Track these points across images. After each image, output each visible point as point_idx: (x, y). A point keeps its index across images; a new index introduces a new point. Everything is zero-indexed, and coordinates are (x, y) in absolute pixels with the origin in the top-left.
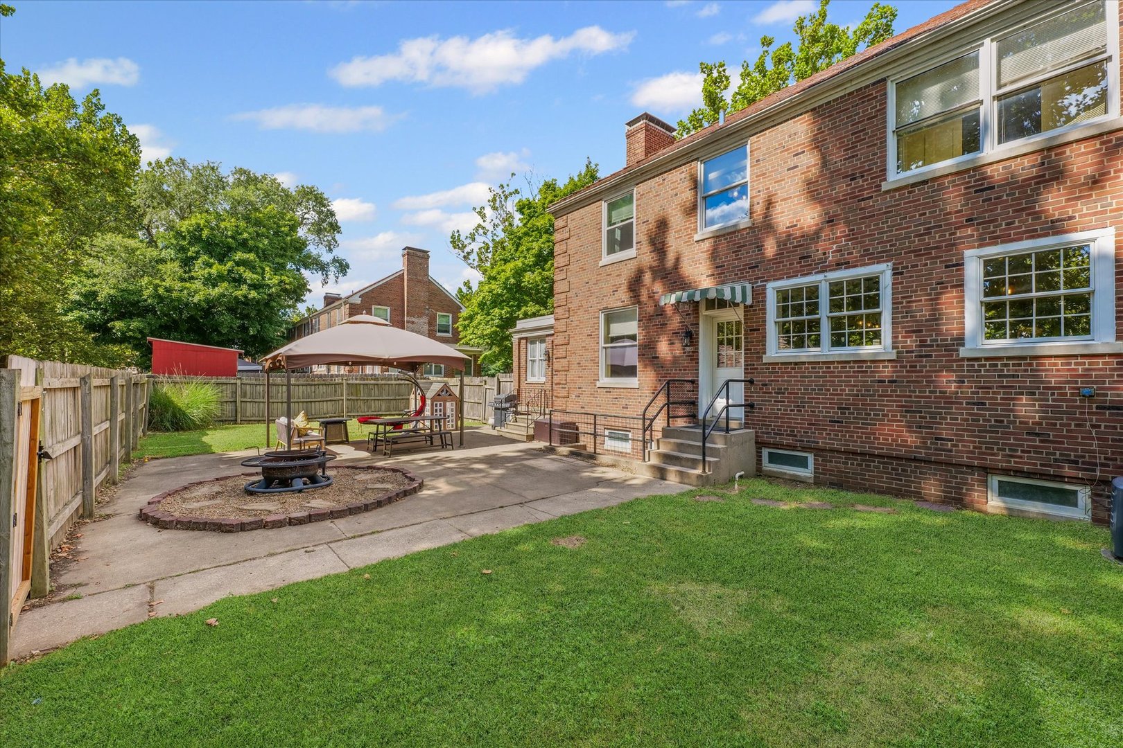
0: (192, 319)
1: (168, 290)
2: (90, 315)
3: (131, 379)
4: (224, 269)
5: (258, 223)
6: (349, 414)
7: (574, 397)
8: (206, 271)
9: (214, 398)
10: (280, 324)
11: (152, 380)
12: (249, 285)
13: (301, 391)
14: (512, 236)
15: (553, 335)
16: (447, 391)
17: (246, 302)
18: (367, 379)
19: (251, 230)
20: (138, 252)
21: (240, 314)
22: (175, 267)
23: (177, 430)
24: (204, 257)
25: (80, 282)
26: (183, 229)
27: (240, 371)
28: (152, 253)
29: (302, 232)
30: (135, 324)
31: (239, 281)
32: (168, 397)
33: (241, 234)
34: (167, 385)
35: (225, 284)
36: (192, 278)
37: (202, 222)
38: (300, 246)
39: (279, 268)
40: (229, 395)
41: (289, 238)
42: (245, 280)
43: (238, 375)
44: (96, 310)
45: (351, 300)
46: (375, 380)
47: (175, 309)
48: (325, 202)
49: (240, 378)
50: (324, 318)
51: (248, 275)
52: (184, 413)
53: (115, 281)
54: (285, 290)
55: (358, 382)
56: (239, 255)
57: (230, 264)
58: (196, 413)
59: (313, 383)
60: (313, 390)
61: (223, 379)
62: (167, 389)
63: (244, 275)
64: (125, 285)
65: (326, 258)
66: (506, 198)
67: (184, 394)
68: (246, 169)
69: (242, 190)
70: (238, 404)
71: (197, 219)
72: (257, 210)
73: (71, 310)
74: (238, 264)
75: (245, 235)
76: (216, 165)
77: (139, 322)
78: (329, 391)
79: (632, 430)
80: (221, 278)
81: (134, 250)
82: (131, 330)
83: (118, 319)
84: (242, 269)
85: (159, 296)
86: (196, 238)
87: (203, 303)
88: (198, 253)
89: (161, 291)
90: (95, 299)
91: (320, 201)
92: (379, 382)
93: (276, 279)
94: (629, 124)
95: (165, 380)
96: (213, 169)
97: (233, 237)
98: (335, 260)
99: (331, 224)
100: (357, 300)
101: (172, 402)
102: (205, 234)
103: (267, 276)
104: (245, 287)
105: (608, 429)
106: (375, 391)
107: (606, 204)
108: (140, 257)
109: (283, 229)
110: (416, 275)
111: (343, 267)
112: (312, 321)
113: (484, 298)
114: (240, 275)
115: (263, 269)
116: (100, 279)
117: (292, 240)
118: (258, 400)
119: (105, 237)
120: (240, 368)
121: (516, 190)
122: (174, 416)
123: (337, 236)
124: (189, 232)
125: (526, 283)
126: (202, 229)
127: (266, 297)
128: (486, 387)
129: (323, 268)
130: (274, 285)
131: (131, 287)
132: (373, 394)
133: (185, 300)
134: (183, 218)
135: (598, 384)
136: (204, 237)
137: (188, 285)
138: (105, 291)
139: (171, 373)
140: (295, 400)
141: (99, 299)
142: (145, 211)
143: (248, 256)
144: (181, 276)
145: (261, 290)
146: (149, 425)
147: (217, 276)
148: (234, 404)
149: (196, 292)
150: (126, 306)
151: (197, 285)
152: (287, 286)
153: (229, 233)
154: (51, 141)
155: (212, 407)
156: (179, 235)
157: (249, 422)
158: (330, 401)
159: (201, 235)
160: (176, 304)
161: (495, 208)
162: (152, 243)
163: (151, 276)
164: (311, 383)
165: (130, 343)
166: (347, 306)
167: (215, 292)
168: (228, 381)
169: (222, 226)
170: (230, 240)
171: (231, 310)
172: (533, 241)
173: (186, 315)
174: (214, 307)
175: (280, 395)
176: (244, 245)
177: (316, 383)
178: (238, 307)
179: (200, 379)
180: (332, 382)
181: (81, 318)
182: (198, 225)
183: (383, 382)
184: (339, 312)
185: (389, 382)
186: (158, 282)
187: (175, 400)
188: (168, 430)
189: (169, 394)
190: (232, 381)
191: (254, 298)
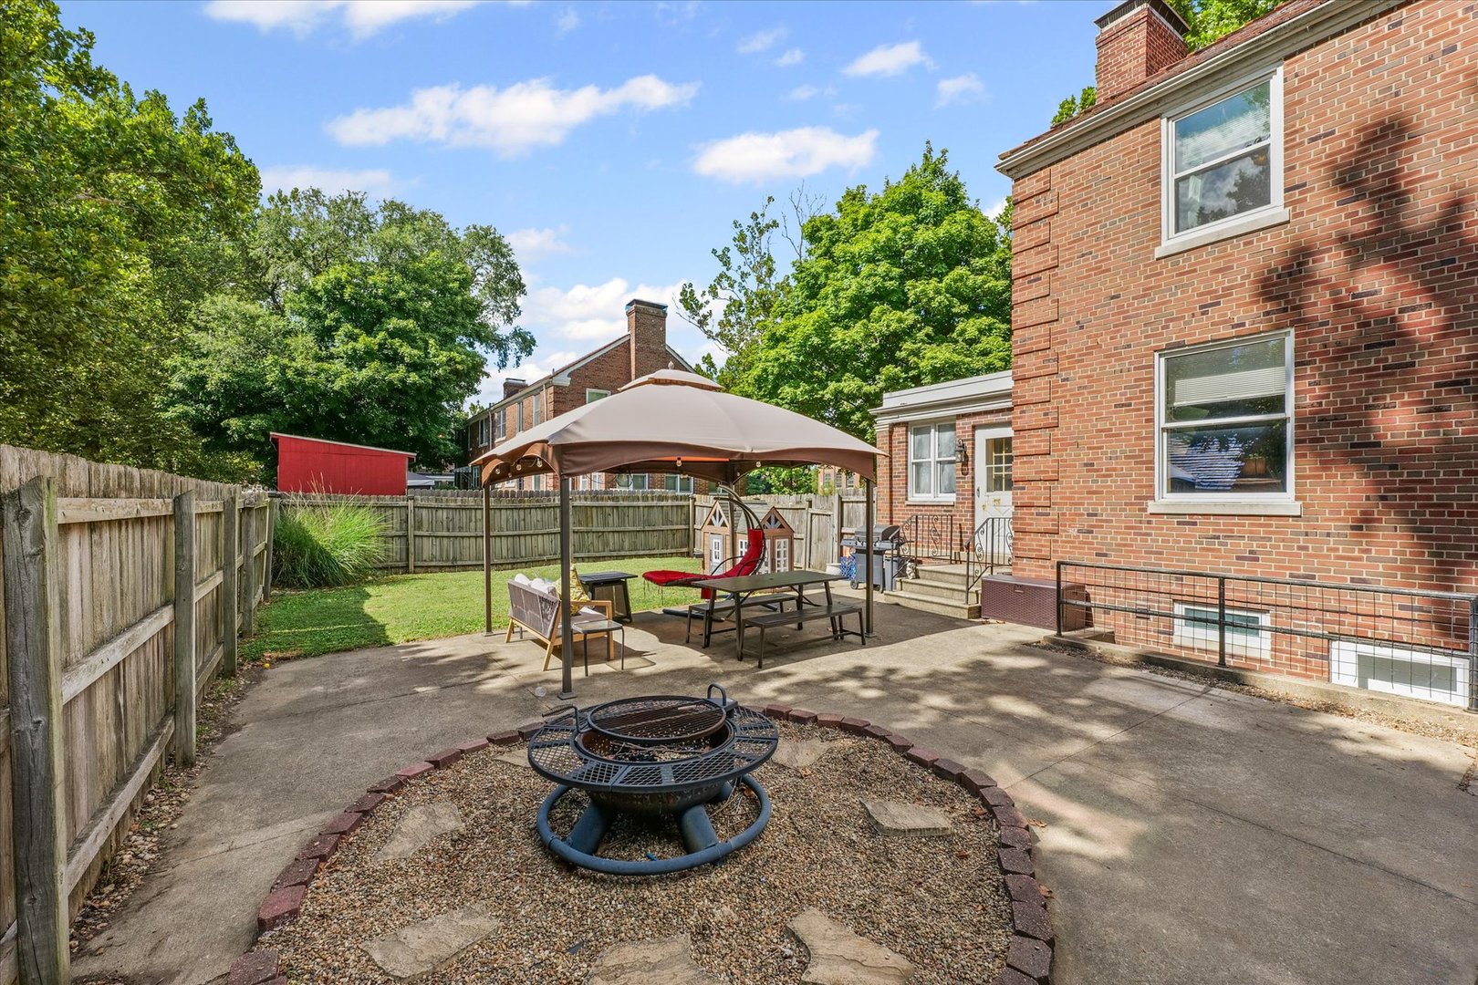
0: (332, 414)
1: (301, 373)
2: (197, 410)
3: (233, 500)
4: (374, 342)
5: (418, 277)
6: (577, 555)
7: (1073, 532)
8: (350, 346)
9: (374, 531)
10: (446, 422)
11: (277, 501)
12: (408, 365)
13: (504, 517)
14: (803, 275)
15: (1011, 409)
16: (776, 520)
17: (403, 390)
18: (602, 499)
19: (407, 287)
20: (259, 322)
21: (395, 407)
22: (309, 339)
23: (318, 586)
24: (347, 327)
25: (184, 364)
26: (318, 288)
27: (409, 487)
28: (277, 323)
29: (474, 292)
30: (256, 422)
31: (393, 359)
32: (304, 531)
33: (396, 293)
34: (302, 510)
35: (376, 364)
36: (331, 357)
37: (344, 276)
38: (472, 310)
39: (446, 341)
40: (397, 526)
41: (459, 298)
42: (403, 358)
43: (410, 493)
44: (206, 404)
45: (557, 381)
46: (613, 499)
47: (309, 400)
48: (505, 250)
49: (412, 498)
50: (512, 411)
51: (406, 350)
52: (329, 557)
53: (228, 361)
54: (455, 372)
55: (588, 503)
56: (394, 323)
57: (381, 335)
58: (346, 557)
59: (522, 505)
60: (522, 517)
61: (387, 500)
62: (301, 517)
63: (401, 351)
64: (241, 367)
65: (504, 330)
66: (761, 232)
67: (328, 525)
68: (398, 202)
69: (395, 230)
70: (411, 541)
71: (336, 272)
72: (415, 258)
73: (172, 403)
74: (392, 335)
75: (401, 294)
76: (359, 197)
77: (262, 419)
78: (546, 518)
79: (1273, 609)
80: (370, 354)
81: (254, 318)
82: (250, 431)
83: (233, 416)
84: (397, 342)
85: (288, 382)
86: (335, 301)
87: (347, 392)
88: (337, 320)
89: (290, 374)
90: (203, 388)
91: (497, 248)
92: (619, 504)
93: (444, 356)
94: (1102, 22)
95: (298, 501)
96: (355, 202)
97: (385, 298)
98: (517, 334)
99: (512, 282)
100: (565, 381)
101: (310, 539)
102: (348, 291)
103: (432, 351)
104: (402, 368)
105: (1183, 602)
106: (613, 519)
107: (1172, 125)
108: (262, 328)
109: (451, 285)
110: (648, 343)
111: (527, 343)
112: (493, 415)
113: (765, 370)
114: (396, 353)
115: (426, 343)
116: (210, 360)
117: (463, 300)
118: (439, 534)
119: (215, 299)
120: (410, 482)
121: (774, 222)
122: (313, 562)
123: (520, 300)
124: (327, 291)
125: (839, 343)
126: (343, 287)
127: (430, 381)
128: (811, 511)
129: (500, 344)
130: (441, 365)
131: (250, 370)
132: (611, 522)
133: (323, 388)
134: (317, 272)
135: (1152, 507)
136: (346, 297)
137: (326, 366)
138: (216, 376)
139: (307, 490)
140: (496, 533)
141: (209, 387)
142: (267, 263)
143: (405, 323)
144: (317, 353)
145: (424, 372)
146: (274, 577)
147: (365, 353)
148: (403, 540)
149: (337, 375)
150: (244, 397)
151: (338, 365)
152: (459, 367)
153: (380, 291)
154: (132, 142)
155: (372, 545)
156: (313, 295)
157: (427, 569)
158: (548, 534)
159: (342, 295)
160: (311, 392)
161: (743, 251)
162: (278, 310)
163: (276, 353)
164: (518, 505)
165: (250, 450)
166: (551, 389)
167: (363, 375)
168: (393, 503)
169: (371, 282)
170: (380, 301)
171: (383, 402)
172: (842, 278)
173: (323, 409)
174: (360, 397)
175: (472, 524)
176: (400, 309)
177: (526, 505)
178: (393, 396)
179: (353, 499)
180: (549, 504)
181: (185, 415)
182: (338, 280)
183: (626, 503)
184: (537, 401)
185: (635, 504)
186: (286, 361)
187: (314, 533)
188: (304, 586)
189: (306, 524)
190: (401, 503)
191: (414, 383)
